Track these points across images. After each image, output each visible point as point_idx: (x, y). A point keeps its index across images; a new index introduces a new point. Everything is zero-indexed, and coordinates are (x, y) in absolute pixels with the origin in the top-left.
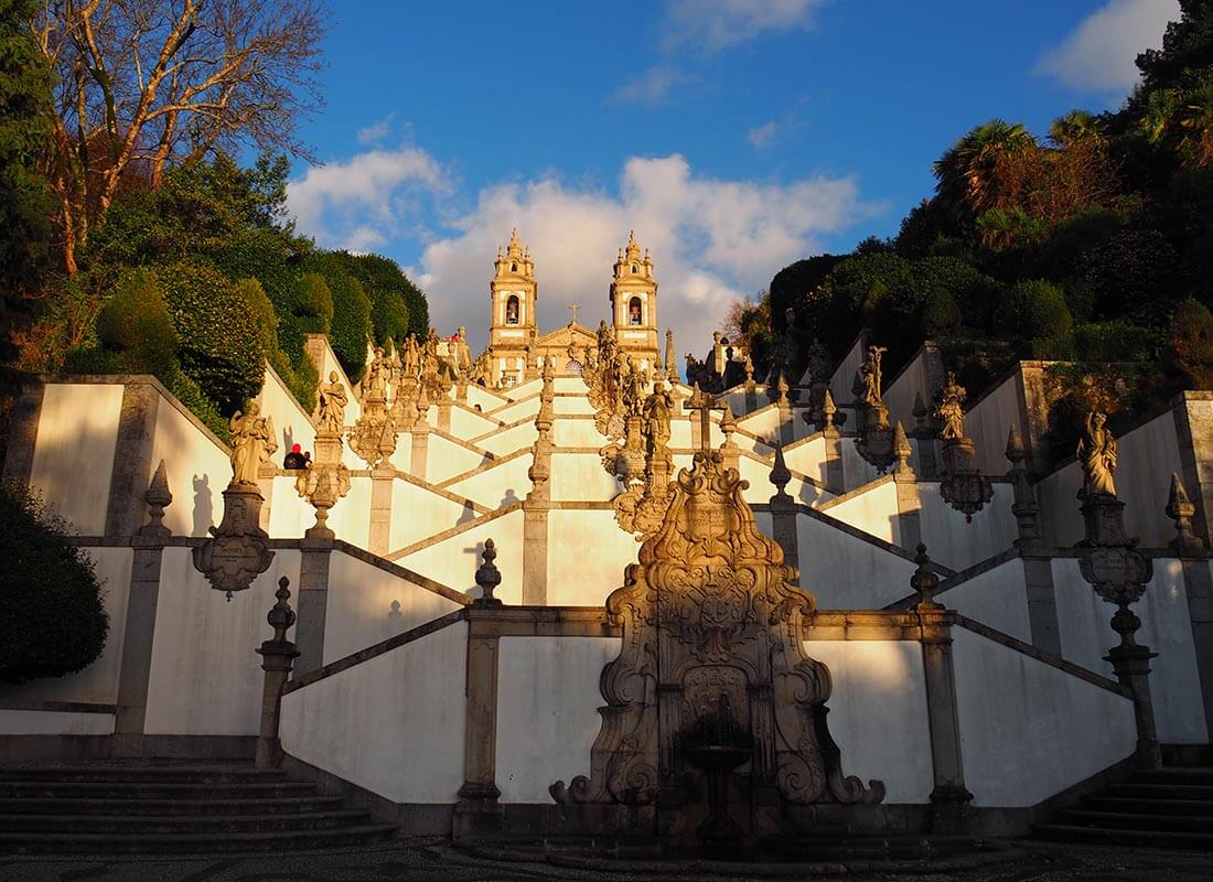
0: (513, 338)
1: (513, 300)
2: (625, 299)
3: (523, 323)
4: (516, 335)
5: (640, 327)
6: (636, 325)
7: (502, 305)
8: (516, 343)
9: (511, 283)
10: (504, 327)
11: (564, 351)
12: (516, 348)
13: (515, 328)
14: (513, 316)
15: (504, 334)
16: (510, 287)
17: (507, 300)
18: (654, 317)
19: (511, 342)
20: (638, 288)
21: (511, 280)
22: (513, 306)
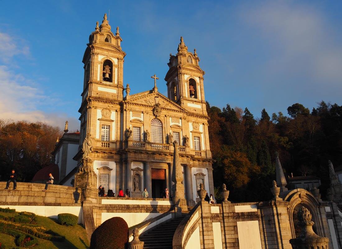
0: (107, 93)
1: (108, 63)
2: (186, 79)
3: (116, 83)
4: (110, 91)
5: (196, 100)
6: (193, 98)
7: (99, 66)
8: (111, 98)
9: (108, 50)
10: (100, 83)
11: (150, 110)
12: (111, 102)
13: (110, 86)
14: (107, 76)
15: (101, 89)
16: (106, 53)
17: (103, 61)
18: (203, 95)
19: (107, 96)
20: (193, 73)
21: (106, 48)
22: (107, 68)
